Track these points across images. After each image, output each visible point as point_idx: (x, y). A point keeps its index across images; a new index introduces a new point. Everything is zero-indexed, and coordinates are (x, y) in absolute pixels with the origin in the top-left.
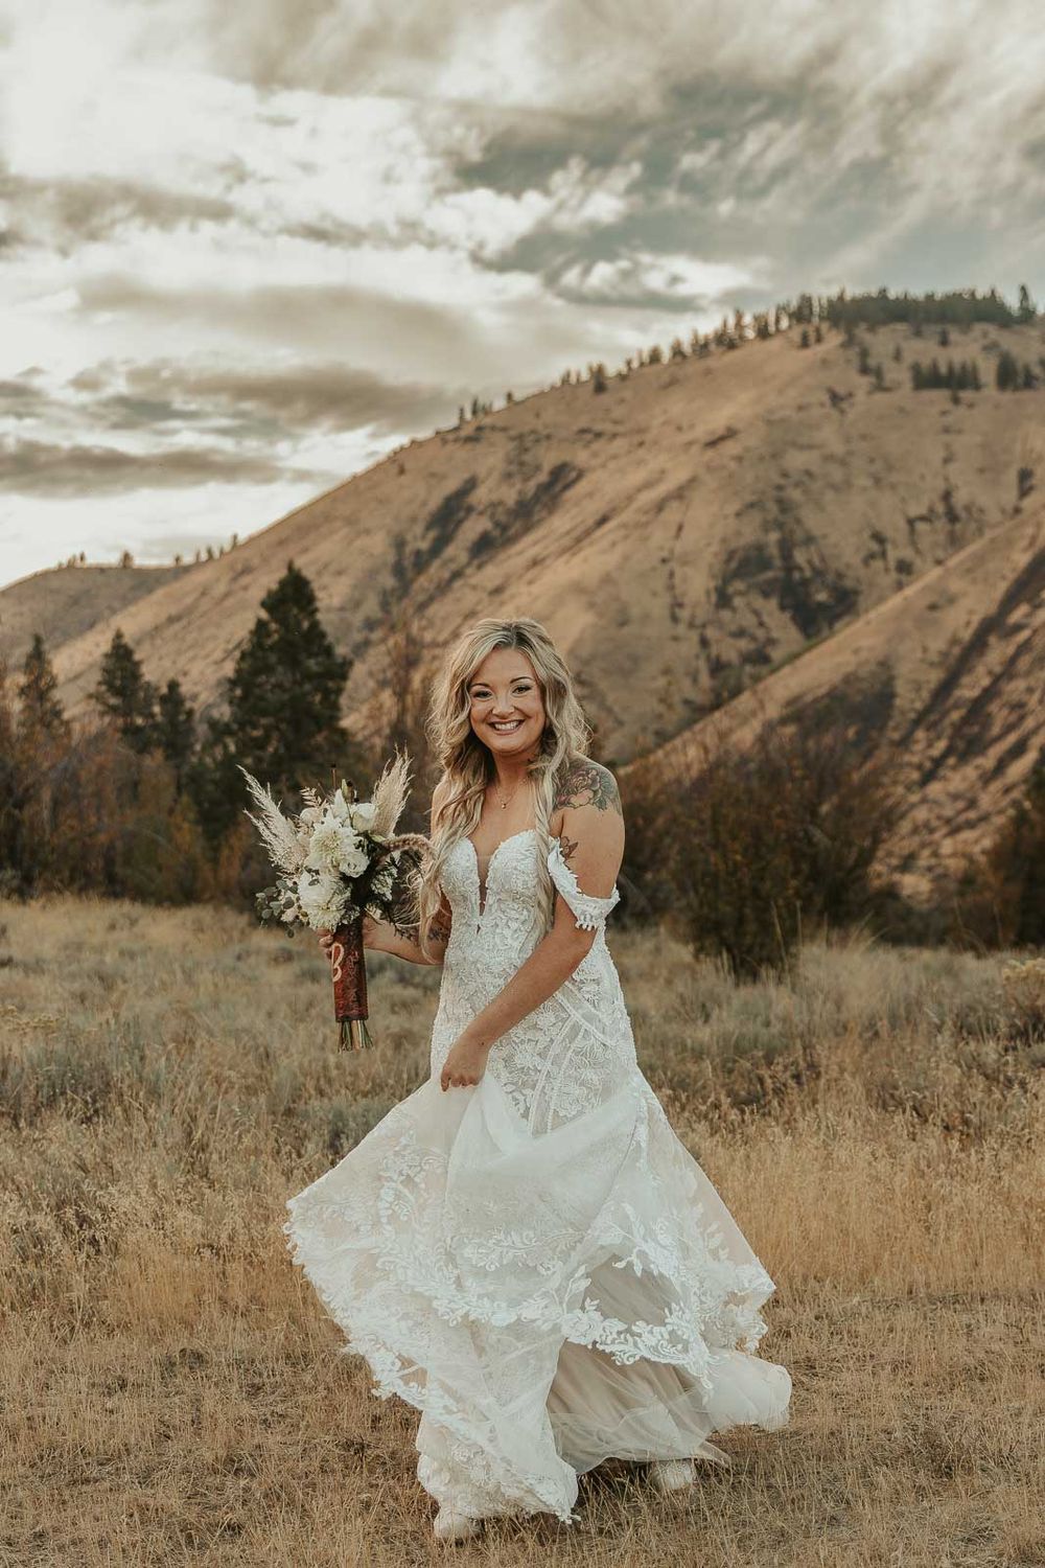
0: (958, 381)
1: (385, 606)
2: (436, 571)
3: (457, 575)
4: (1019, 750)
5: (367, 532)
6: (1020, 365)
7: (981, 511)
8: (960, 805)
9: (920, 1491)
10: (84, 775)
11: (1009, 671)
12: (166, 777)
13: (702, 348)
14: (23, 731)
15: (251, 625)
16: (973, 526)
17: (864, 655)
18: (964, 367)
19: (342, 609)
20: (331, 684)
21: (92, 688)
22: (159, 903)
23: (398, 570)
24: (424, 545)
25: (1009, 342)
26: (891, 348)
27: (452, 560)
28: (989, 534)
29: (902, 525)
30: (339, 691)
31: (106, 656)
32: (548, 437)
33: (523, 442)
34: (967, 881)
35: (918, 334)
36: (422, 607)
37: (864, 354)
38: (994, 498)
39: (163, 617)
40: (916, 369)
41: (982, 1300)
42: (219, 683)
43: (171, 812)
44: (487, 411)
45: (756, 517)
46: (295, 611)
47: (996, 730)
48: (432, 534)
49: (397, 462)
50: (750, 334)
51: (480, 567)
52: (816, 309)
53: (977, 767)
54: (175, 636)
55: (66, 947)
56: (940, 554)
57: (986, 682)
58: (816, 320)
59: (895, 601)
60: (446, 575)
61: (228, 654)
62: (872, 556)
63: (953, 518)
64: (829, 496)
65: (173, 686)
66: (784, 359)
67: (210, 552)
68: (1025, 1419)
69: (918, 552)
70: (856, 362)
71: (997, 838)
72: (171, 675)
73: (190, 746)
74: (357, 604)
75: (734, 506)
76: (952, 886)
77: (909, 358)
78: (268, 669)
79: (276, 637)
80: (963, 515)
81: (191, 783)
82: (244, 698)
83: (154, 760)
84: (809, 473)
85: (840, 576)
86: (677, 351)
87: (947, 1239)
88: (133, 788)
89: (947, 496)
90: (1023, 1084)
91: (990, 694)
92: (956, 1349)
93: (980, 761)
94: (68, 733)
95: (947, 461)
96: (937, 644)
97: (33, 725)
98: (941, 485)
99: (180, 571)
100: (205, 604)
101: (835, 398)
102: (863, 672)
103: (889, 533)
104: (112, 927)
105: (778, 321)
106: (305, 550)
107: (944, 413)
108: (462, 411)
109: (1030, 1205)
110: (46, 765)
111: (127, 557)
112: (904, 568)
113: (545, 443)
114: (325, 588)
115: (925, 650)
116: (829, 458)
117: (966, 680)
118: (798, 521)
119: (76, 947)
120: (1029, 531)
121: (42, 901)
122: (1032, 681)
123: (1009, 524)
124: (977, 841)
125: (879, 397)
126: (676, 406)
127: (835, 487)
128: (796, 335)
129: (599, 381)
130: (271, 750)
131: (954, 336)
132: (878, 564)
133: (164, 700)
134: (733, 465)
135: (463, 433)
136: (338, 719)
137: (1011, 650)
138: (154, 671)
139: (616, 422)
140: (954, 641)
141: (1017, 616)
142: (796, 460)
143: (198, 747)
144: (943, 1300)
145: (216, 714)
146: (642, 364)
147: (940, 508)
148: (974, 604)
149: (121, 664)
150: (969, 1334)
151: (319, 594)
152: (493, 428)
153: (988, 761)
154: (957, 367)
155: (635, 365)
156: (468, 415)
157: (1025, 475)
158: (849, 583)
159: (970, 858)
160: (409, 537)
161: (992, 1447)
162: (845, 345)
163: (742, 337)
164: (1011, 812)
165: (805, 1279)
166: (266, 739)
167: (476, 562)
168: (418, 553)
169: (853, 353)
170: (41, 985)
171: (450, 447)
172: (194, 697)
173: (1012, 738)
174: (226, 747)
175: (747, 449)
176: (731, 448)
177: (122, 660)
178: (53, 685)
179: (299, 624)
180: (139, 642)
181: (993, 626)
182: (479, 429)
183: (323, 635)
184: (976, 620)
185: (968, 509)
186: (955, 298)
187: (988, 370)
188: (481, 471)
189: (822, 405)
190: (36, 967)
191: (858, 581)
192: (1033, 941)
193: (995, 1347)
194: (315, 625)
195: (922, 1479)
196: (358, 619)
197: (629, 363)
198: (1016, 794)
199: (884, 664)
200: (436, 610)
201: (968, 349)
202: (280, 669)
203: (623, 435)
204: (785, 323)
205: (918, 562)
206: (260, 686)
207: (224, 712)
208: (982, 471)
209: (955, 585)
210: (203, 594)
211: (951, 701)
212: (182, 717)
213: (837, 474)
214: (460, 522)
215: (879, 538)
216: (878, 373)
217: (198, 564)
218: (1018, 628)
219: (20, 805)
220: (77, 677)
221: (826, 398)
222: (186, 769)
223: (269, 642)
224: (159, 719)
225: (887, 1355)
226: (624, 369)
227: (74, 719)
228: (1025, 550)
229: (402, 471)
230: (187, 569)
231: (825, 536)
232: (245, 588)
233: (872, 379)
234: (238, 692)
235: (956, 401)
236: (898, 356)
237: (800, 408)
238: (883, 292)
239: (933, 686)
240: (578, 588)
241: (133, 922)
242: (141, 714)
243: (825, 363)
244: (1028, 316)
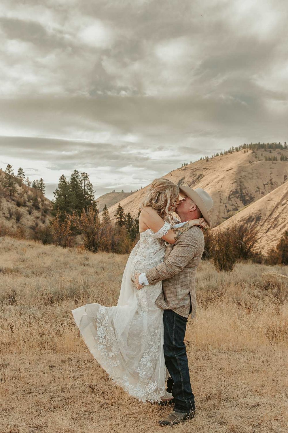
0: (273, 159)
4: (284, 227)
6: (285, 156)
7: (277, 183)
8: (273, 236)
11: (282, 212)
13: (226, 153)
16: (276, 186)
17: (256, 209)
18: (274, 157)
21: (115, 214)
25: (283, 152)
26: (261, 153)
28: (279, 187)
29: (263, 185)
31: (118, 208)
32: (198, 169)
33: (194, 170)
35: (266, 151)
37: (256, 154)
38: (280, 180)
39: (129, 202)
40: (265, 157)
44: (187, 165)
45: (236, 184)
47: (280, 223)
49: (170, 174)
50: (235, 150)
52: (247, 146)
53: (276, 230)
54: (131, 205)
56: (270, 191)
57: (278, 214)
58: (247, 148)
59: (261, 199)
63: (272, 184)
64: (249, 180)
65: (129, 214)
66: (241, 155)
67: (137, 190)
69: (265, 190)
70: (254, 156)
71: (278, 243)
72: (129, 212)
75: (232, 182)
76: (270, 252)
77: (264, 155)
84: (245, 176)
85: (251, 195)
86: (221, 154)
89: (271, 180)
91: (279, 216)
93: (277, 228)
94: (111, 222)
96: (269, 207)
97: (105, 221)
98: (270, 178)
100: (136, 199)
101: (250, 162)
102: (255, 212)
103: (260, 187)
107: (271, 165)
108: (182, 165)
111: (123, 191)
112: (263, 193)
113: (197, 171)
115: (267, 208)
116: (249, 173)
117: (274, 214)
118: (243, 185)
122: (287, 214)
123: (282, 185)
124: (275, 244)
126: (221, 164)
127: (250, 178)
128: (243, 151)
129: (207, 159)
131: (272, 151)
132: (258, 192)
133: (127, 216)
134: (232, 175)
135: (183, 169)
137: (283, 208)
138: (126, 211)
139: (210, 167)
140: (272, 207)
141: (284, 202)
142: (243, 174)
147: (270, 182)
148: (276, 200)
152: (188, 168)
153: (279, 228)
155: (214, 156)
156: (184, 165)
157: (285, 176)
158: (253, 196)
162: (252, 153)
163: (233, 151)
169: (254, 154)
171: (180, 171)
172: (133, 216)
173: (283, 224)
175: (234, 172)
176: (231, 171)
177: (120, 209)
178: (108, 214)
180: (123, 206)
181: (279, 204)
182: (186, 168)
184: (276, 203)
185: (275, 182)
186: (273, 144)
187: (279, 157)
188: (186, 176)
189: (248, 163)
198: (283, 235)
201: (275, 154)
203: (212, 169)
204: (241, 149)
205: (265, 192)
208: (277, 175)
209: (272, 197)
210: (136, 197)
211: (271, 218)
212: (131, 219)
213: (251, 176)
215: (258, 188)
216: (258, 158)
217: (135, 192)
218: (284, 204)
220: (112, 212)
224: (127, 220)
226: (212, 157)
227: (112, 220)
228: (285, 190)
229: (172, 175)
230: (133, 193)
231: (248, 187)
235: (273, 163)
236: (262, 155)
237: (244, 164)
238: (259, 143)
239: (268, 215)
242: (123, 219)
243: (249, 156)
244: (286, 147)
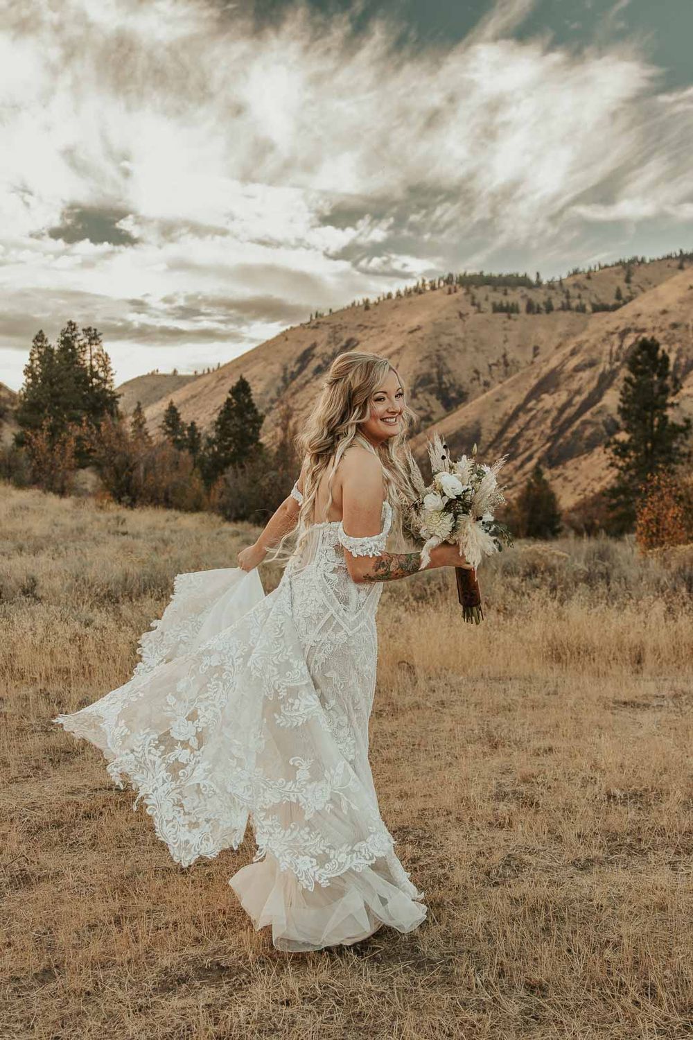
0: (510, 310)
1: (278, 393)
2: (299, 380)
3: (307, 382)
4: (530, 458)
5: (272, 364)
6: (535, 304)
7: (518, 362)
8: (506, 480)
9: (485, 754)
10: (157, 459)
11: (527, 426)
12: (190, 460)
13: (409, 293)
14: (133, 440)
15: (225, 400)
16: (514, 368)
17: (470, 419)
18: (513, 304)
19: (261, 394)
20: (256, 425)
21: (160, 424)
22: (186, 511)
23: (284, 379)
24: (295, 370)
25: (531, 294)
26: (484, 296)
27: (306, 376)
28: (521, 372)
29: (487, 367)
30: (259, 428)
31: (166, 411)
32: (346, 327)
33: (336, 329)
34: (508, 510)
35: (495, 290)
36: (294, 394)
37: (473, 298)
38: (524, 357)
39: (189, 396)
40: (494, 305)
41: (511, 679)
42: (211, 423)
43: (191, 474)
44: (321, 316)
45: (428, 362)
46: (242, 395)
47: (521, 450)
48: (298, 365)
49: (284, 336)
50: (428, 288)
51: (317, 379)
52: (455, 279)
53: (513, 465)
54: (194, 403)
55: (149, 528)
56: (501, 379)
57: (517, 431)
58: (454, 283)
59: (483, 397)
60: (303, 382)
61: (215, 411)
62: (474, 379)
63: (507, 365)
64: (458, 354)
65: (193, 423)
66: (442, 298)
67: (209, 370)
68: (526, 727)
69: (492, 378)
70: (470, 300)
71: (520, 494)
72: (192, 419)
73: (199, 448)
74: (267, 393)
75: (420, 357)
76: (502, 512)
77: (491, 300)
78: (231, 418)
79: (235, 405)
80: (511, 364)
81: (199, 463)
82: (222, 428)
83: (185, 454)
84: (449, 345)
85: (461, 387)
86: (398, 294)
87: (497, 655)
88: (176, 465)
89: (504, 356)
90: (528, 595)
91: (519, 436)
92: (499, 698)
93: (514, 462)
94: (151, 442)
95: (505, 342)
96: (499, 415)
97: (137, 438)
98: (502, 352)
99: (196, 377)
100: (207, 390)
101: (461, 315)
102: (469, 426)
103: (481, 370)
104: (168, 520)
105: (439, 283)
106: (246, 371)
107: (504, 322)
108: (311, 316)
109: (530, 642)
110: (142, 454)
111: (175, 371)
112: (487, 384)
113: (344, 330)
114: (254, 386)
115: (494, 417)
116: (458, 339)
117: (510, 430)
118: (445, 364)
119: (152, 528)
120: (538, 371)
121: (140, 508)
122: (535, 431)
123: (530, 368)
124: (511, 495)
125: (479, 315)
126: (397, 316)
127: (459, 351)
128: (446, 289)
129: (367, 305)
130: (232, 450)
131: (509, 291)
132: (476, 383)
133: (189, 429)
134: (420, 341)
135: (312, 325)
136: (258, 439)
137: (528, 419)
138: (186, 417)
139: (374, 322)
140: (506, 414)
141: (530, 405)
142: (445, 340)
143: (202, 448)
144: (495, 679)
145: (209, 435)
146: (384, 299)
147: (502, 361)
148: (513, 400)
149: (172, 415)
150: (505, 693)
151: (252, 388)
152: (324, 323)
153: (517, 462)
154: (510, 305)
155: (382, 299)
156: (314, 318)
157: (536, 348)
158: (464, 390)
159: (510, 503)
160: (289, 366)
161: (513, 737)
162: (466, 294)
163: (425, 289)
164: (526, 483)
165: (441, 670)
166: (230, 446)
167: (315, 377)
168: (292, 373)
169: (469, 297)
170: (139, 543)
171: (306, 330)
172: (201, 428)
173: (527, 454)
174: (213, 449)
175: (425, 335)
176: (419, 334)
177: (173, 413)
178: (145, 422)
179: (244, 400)
180: (179, 405)
181: (521, 408)
182: (318, 323)
183: (253, 405)
184: (514, 406)
185: (513, 361)
186: (511, 276)
187: (522, 306)
188: (319, 341)
189: (456, 318)
190: (137, 536)
191: (468, 389)
192: (533, 535)
193: (514, 698)
194: (250, 401)
195: (486, 749)
196: (268, 398)
197: (379, 299)
198: (528, 476)
199: (477, 423)
200: (299, 396)
201: (515, 297)
202: (236, 418)
203: (376, 327)
204: (442, 284)
205: (492, 382)
206: (228, 425)
207: (213, 435)
208: (519, 346)
209: (507, 392)
210: (206, 387)
211: (503, 438)
212: (196, 436)
213: (461, 346)
214: (309, 361)
215: (476, 372)
216: (479, 306)
217: (203, 375)
218: (531, 410)
219: (131, 470)
220: (154, 419)
221: (457, 315)
222: (198, 457)
223: (232, 407)
224: (187, 437)
225: (473, 700)
226: (377, 301)
227: (153, 436)
228: (535, 378)
229: (287, 339)
230: (200, 377)
231: (455, 371)
232: (223, 385)
233: (476, 308)
234: (219, 427)
235: (509, 318)
236: (487, 299)
237: (447, 319)
238: (481, 273)
239: (497, 432)
241: (176, 518)
242: (180, 434)
243: (458, 301)
244: (539, 284)
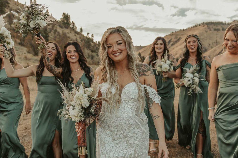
6: (224, 29)
13: (194, 27)
25: (223, 26)
27: (170, 46)
28: (220, 44)
29: (212, 43)
32: (179, 35)
33: (176, 35)
35: (214, 25)
38: (221, 41)
39: (143, 51)
52: (204, 23)
56: (215, 46)
59: (211, 50)
63: (217, 43)
66: (201, 28)
77: (213, 28)
84: (203, 38)
85: (206, 48)
86: (191, 27)
89: (216, 41)
95: (217, 37)
96: (215, 54)
98: (216, 40)
100: (147, 49)
101: (206, 31)
105: (201, 24)
112: (212, 47)
115: (213, 55)
116: (205, 37)
126: (191, 32)
127: (205, 40)
128: (203, 25)
129: (184, 30)
132: (209, 47)
135: (171, 35)
147: (216, 42)
152: (174, 34)
154: (218, 29)
155: (187, 29)
156: (172, 33)
158: (206, 49)
162: (207, 27)
163: (197, 26)
180: (141, 53)
184: (219, 52)
187: (221, 29)
188: (172, 38)
201: (219, 27)
203: (186, 35)
208: (220, 38)
209: (217, 49)
214: (170, 43)
215: (209, 44)
231: (204, 44)
233: (210, 30)
235: (218, 32)
236: (212, 27)
237: (203, 32)
240: (181, 49)
243: (205, 28)
244: (225, 24)
